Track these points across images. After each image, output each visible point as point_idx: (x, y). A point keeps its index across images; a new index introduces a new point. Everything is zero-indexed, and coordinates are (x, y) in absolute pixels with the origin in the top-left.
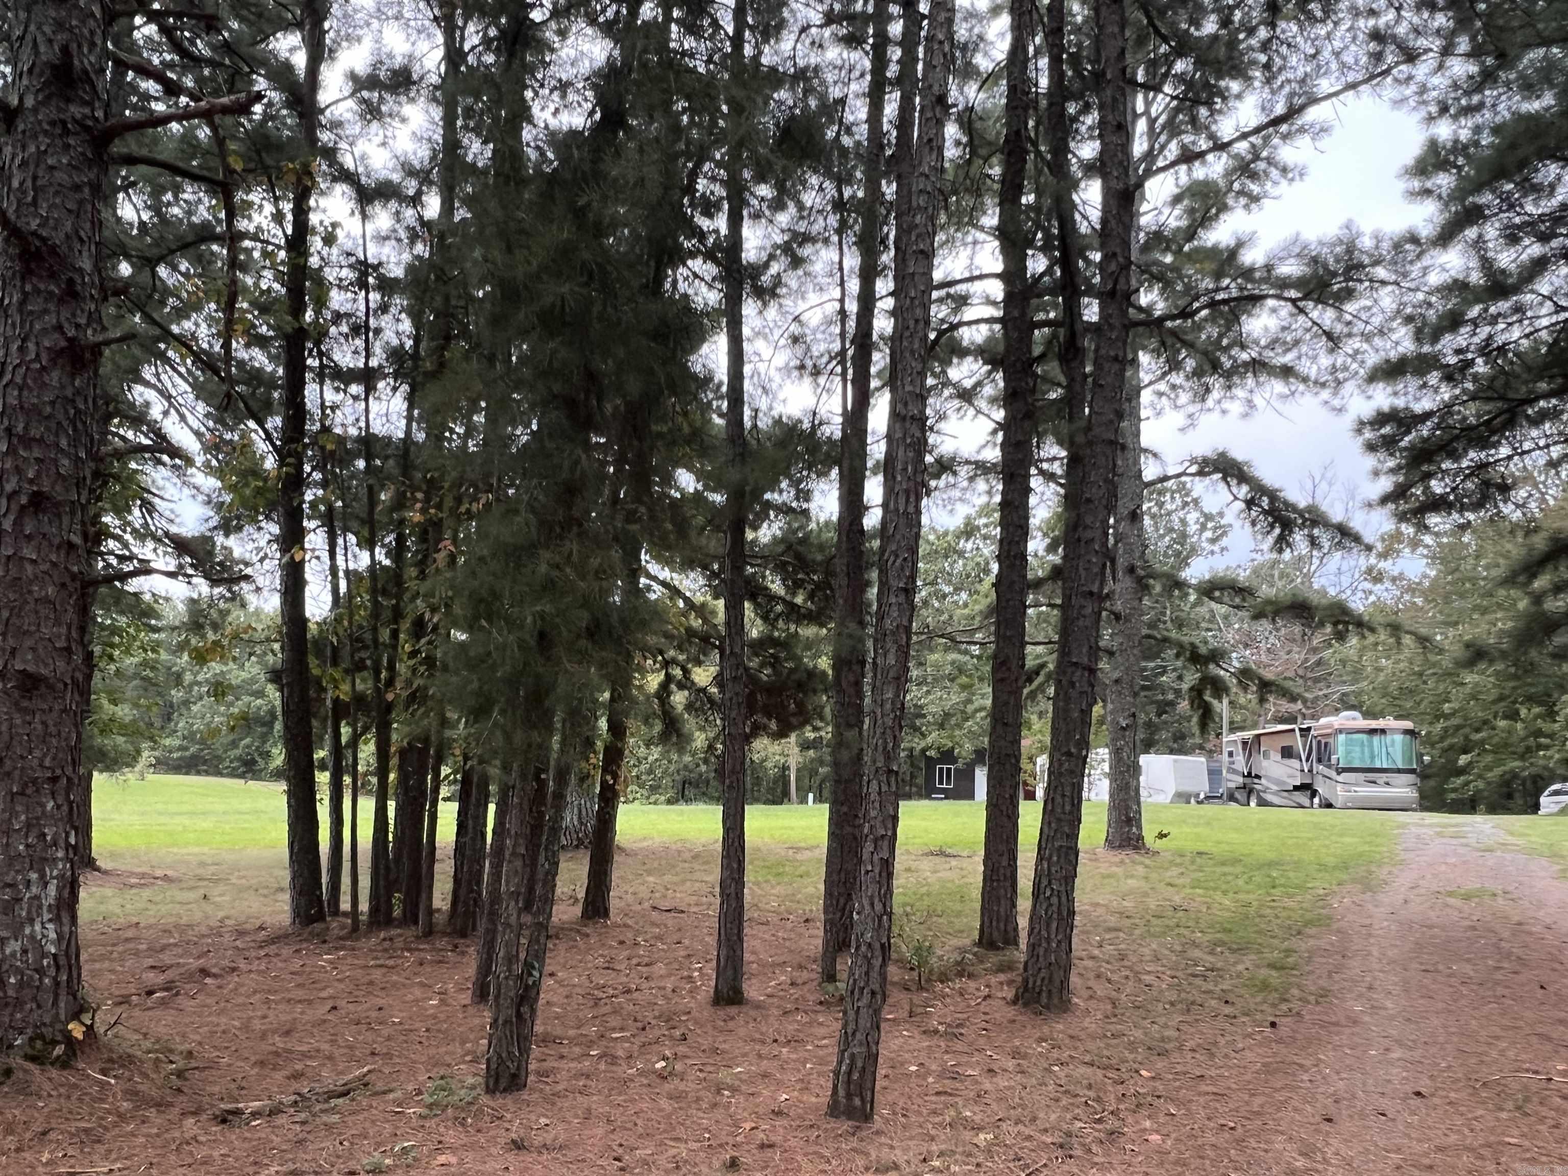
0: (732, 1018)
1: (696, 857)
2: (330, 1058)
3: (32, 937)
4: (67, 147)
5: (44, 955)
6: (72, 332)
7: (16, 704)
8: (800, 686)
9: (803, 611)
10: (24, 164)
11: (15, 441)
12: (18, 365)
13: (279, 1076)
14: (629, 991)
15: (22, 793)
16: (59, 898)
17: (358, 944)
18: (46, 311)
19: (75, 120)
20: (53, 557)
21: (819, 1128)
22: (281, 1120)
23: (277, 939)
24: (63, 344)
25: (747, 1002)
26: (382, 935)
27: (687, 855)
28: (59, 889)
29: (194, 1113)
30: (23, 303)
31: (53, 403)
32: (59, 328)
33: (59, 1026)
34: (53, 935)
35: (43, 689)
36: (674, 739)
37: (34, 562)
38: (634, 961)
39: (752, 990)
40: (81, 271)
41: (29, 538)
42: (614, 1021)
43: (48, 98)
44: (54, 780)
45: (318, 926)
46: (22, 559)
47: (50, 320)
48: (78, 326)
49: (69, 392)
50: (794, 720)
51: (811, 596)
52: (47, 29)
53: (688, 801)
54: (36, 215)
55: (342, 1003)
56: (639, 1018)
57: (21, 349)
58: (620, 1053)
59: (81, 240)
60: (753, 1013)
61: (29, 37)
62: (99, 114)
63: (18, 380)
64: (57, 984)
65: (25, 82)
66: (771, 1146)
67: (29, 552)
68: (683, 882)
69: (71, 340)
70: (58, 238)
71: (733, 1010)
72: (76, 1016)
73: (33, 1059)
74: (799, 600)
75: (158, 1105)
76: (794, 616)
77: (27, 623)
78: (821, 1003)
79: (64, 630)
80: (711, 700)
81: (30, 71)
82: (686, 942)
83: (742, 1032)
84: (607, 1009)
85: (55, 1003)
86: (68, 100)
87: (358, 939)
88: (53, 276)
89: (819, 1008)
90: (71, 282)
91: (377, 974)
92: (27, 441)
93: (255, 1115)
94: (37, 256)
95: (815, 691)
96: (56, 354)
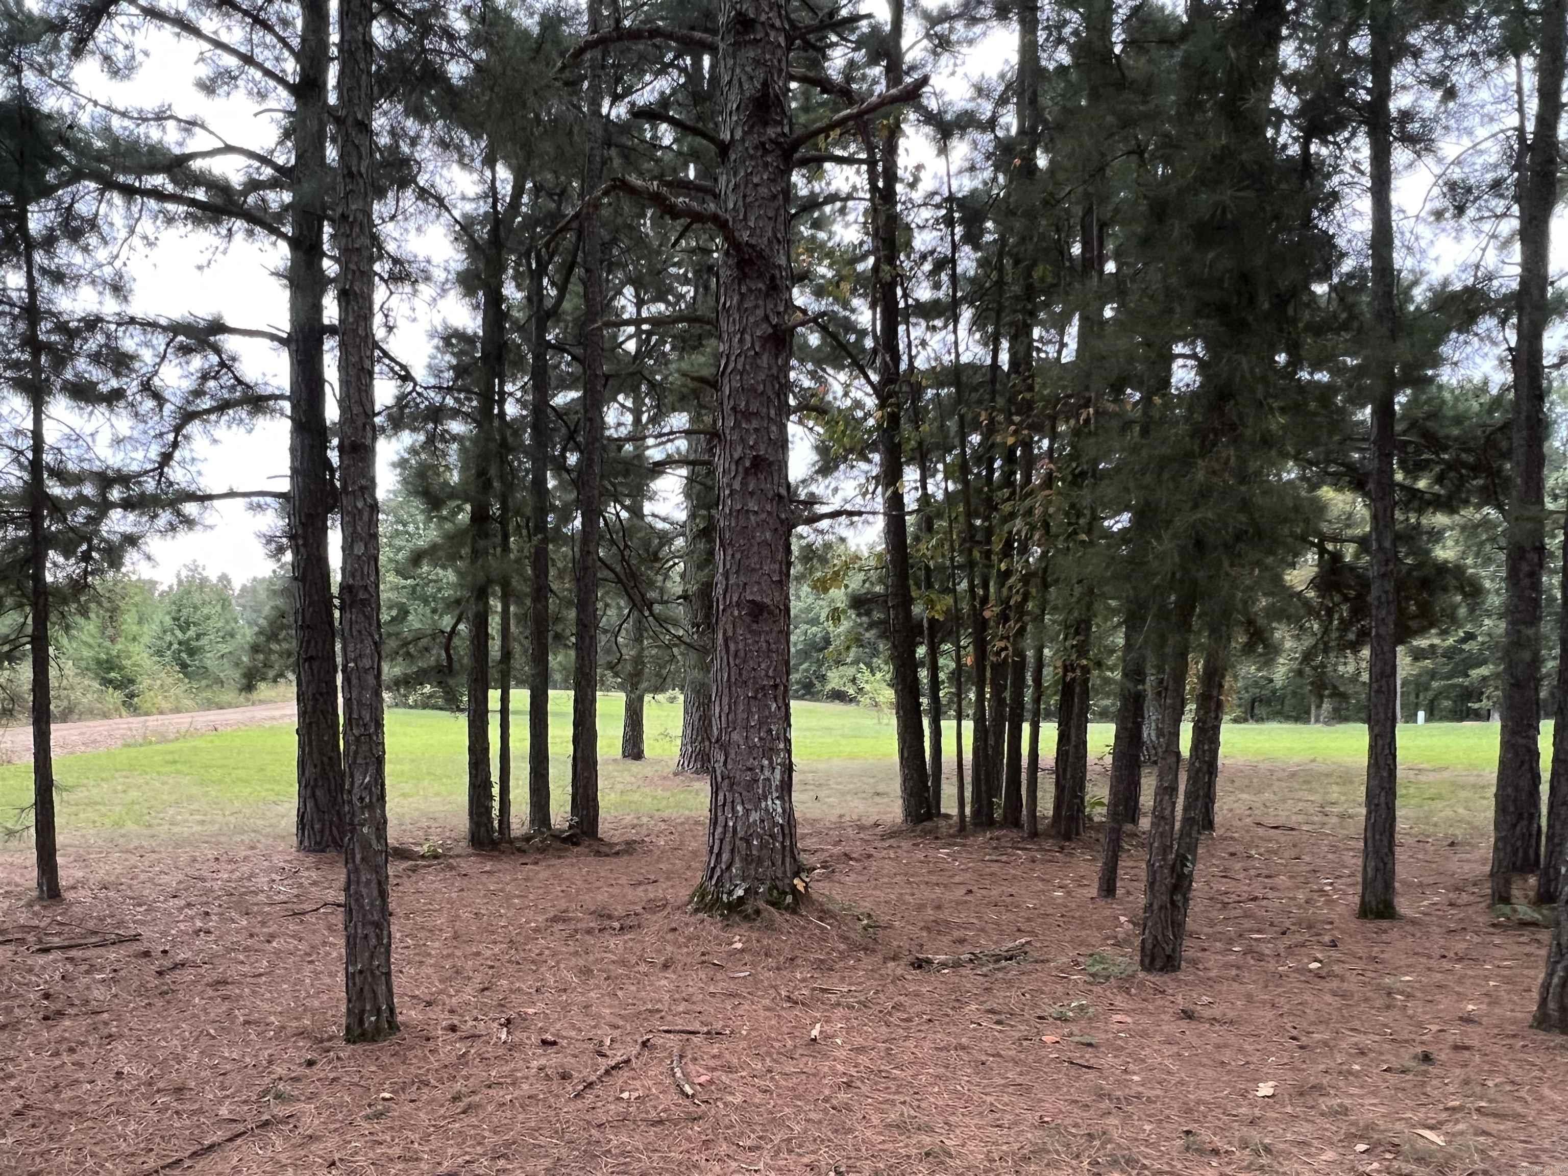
0: (1385, 932)
1: (1293, 775)
2: (983, 930)
3: (767, 810)
4: (766, 165)
5: (775, 824)
6: (775, 321)
7: (749, 627)
8: (1426, 584)
9: (1427, 496)
10: (736, 186)
11: (739, 416)
12: (739, 355)
13: (946, 940)
14: (1255, 899)
15: (755, 698)
16: (782, 781)
17: (969, 842)
18: (756, 307)
19: (771, 140)
20: (768, 508)
21: (1523, 1038)
22: (963, 971)
23: (893, 834)
24: (770, 331)
25: (1401, 917)
26: (988, 835)
27: (1281, 774)
28: (782, 773)
29: (894, 959)
30: (741, 302)
31: (764, 382)
32: (766, 318)
33: (787, 881)
34: (780, 810)
35: (765, 615)
36: (1260, 650)
37: (756, 513)
38: (1253, 872)
39: (1403, 906)
40: (780, 266)
41: (752, 494)
42: (1248, 924)
43: (752, 127)
44: (776, 686)
45: (928, 825)
46: (747, 511)
47: (760, 313)
48: (779, 313)
49: (774, 371)
50: (1414, 624)
51: (1440, 479)
52: (748, 69)
53: (1260, 720)
54: (748, 227)
55: (975, 889)
56: (1276, 922)
57: (741, 341)
58: (1267, 952)
59: (779, 242)
60: (1408, 928)
61: (735, 82)
62: (786, 130)
63: (740, 367)
64: (784, 847)
65: (734, 118)
66: (1467, 1048)
67: (753, 506)
68: (1284, 801)
69: (775, 327)
70: (763, 243)
71: (1385, 924)
72: (797, 874)
73: (773, 904)
74: (1422, 484)
75: (866, 949)
76: (1416, 504)
77: (753, 561)
78: (1494, 925)
79: (777, 566)
80: (1306, 603)
81: (738, 108)
82: (1307, 858)
83: (1401, 945)
84: (1238, 912)
85: (783, 863)
86: (766, 124)
87: (966, 837)
88: (760, 276)
89: (1491, 930)
90: (773, 278)
91: (995, 867)
92: (748, 415)
93: (944, 965)
94: (750, 262)
95: (1445, 589)
96: (765, 339)
